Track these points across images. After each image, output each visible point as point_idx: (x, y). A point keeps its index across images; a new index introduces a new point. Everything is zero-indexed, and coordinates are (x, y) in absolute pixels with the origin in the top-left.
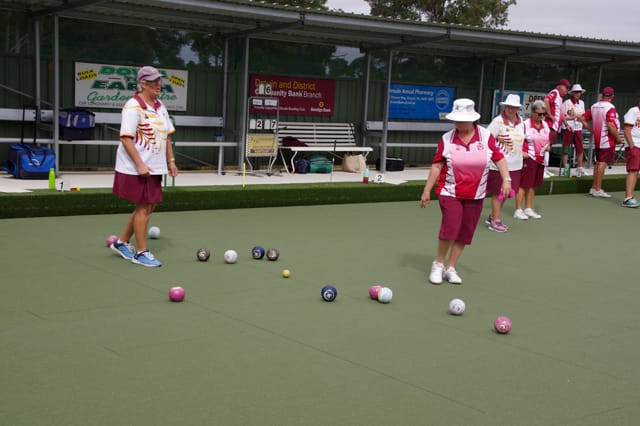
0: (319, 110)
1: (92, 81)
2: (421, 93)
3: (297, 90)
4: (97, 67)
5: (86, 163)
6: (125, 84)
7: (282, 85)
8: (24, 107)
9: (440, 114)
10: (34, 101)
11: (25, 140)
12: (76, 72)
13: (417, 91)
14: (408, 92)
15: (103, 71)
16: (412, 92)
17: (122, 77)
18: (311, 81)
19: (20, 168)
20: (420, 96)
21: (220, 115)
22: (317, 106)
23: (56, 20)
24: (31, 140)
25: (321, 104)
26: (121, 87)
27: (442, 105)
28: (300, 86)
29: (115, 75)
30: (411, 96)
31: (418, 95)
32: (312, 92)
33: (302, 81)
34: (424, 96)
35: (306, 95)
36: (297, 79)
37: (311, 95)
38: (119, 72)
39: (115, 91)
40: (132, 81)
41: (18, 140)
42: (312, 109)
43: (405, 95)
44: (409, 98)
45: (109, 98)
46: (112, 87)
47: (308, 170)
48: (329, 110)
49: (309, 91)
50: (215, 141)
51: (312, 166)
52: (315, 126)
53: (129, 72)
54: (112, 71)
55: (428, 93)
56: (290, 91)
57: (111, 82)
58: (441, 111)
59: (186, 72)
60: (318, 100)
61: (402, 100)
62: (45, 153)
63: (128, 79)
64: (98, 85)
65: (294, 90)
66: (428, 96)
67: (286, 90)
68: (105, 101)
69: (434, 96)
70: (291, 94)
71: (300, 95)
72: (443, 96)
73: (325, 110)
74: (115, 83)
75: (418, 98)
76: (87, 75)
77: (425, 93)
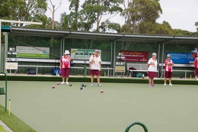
0: (143, 60)
1: (75, 53)
2: (181, 55)
3: (136, 55)
4: (76, 50)
5: (73, 73)
6: (84, 54)
7: (130, 53)
8: (56, 59)
9: (190, 62)
12: (71, 51)
15: (78, 50)
16: (178, 55)
17: (83, 52)
18: (140, 52)
19: (54, 73)
21: (110, 61)
23: (64, 39)
24: (58, 67)
25: (144, 58)
26: (83, 54)
27: (190, 59)
29: (81, 51)
31: (180, 56)
34: (183, 56)
35: (138, 56)
36: (136, 52)
37: (140, 56)
38: (82, 51)
39: (81, 55)
41: (55, 67)
42: (141, 60)
43: (175, 56)
44: (176, 57)
45: (79, 57)
46: (80, 54)
48: (147, 60)
50: (107, 68)
51: (137, 76)
52: (141, 65)
54: (80, 50)
55: (185, 55)
57: (80, 53)
59: (101, 50)
60: (143, 57)
61: (173, 57)
63: (85, 52)
64: (76, 54)
67: (132, 55)
68: (78, 58)
69: (187, 56)
70: (133, 56)
72: (190, 56)
73: (145, 60)
74: (81, 54)
75: (180, 57)
76: (74, 52)
77: (183, 55)
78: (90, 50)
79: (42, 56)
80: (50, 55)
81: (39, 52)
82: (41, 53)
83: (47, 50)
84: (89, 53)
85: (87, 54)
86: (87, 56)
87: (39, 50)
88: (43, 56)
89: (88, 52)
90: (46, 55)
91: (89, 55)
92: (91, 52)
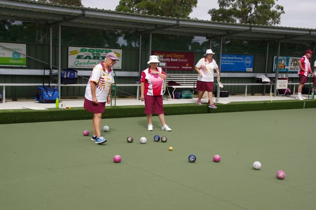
0: (187, 68)
1: (76, 55)
2: (237, 58)
3: (175, 58)
4: (79, 49)
5: (73, 95)
6: (92, 57)
7: (168, 56)
8: (45, 69)
9: (247, 69)
10: (49, 66)
11: (45, 84)
12: (69, 51)
13: (235, 57)
14: (230, 58)
15: (82, 51)
16: (232, 58)
17: (91, 53)
18: (182, 53)
19: (43, 98)
20: (236, 60)
21: (138, 71)
22: (185, 66)
23: (60, 26)
24: (48, 84)
25: (187, 65)
26: (90, 58)
27: (247, 64)
28: (176, 56)
29: (87, 52)
30: (232, 60)
32: (183, 59)
33: (178, 53)
34: (239, 60)
35: (180, 60)
36: (175, 53)
37: (182, 60)
38: (89, 51)
39: (87, 60)
40: (95, 55)
41: (42, 84)
42: (183, 67)
43: (229, 60)
44: (231, 61)
45: (84, 63)
46: (86, 58)
47: (181, 97)
48: (191, 68)
49: (181, 58)
50: (135, 83)
51: (183, 95)
52: (184, 75)
53: (94, 51)
54: (86, 50)
55: (241, 58)
56: (172, 59)
57: (85, 56)
58: (247, 67)
59: (121, 50)
60: (186, 63)
61: (227, 62)
62: (54, 90)
63: (94, 54)
64: (79, 57)
65: (173, 58)
66: (241, 60)
67: (170, 58)
68: (83, 65)
69: (244, 60)
71: (177, 60)
72: (248, 60)
73: (189, 68)
74: (87, 56)
75: (236, 61)
76: (74, 53)
77: (239, 58)
78: (103, 51)
79: (11, 61)
80: (28, 59)
81: (4, 54)
82: (9, 55)
83: (22, 48)
84: (102, 55)
85: (98, 58)
86: (98, 60)
87: (5, 48)
88: (14, 62)
89: (100, 55)
90: (19, 59)
91: (101, 58)
92: (104, 53)
